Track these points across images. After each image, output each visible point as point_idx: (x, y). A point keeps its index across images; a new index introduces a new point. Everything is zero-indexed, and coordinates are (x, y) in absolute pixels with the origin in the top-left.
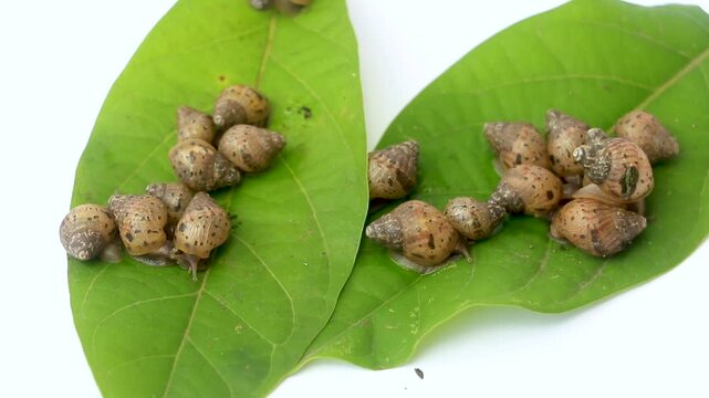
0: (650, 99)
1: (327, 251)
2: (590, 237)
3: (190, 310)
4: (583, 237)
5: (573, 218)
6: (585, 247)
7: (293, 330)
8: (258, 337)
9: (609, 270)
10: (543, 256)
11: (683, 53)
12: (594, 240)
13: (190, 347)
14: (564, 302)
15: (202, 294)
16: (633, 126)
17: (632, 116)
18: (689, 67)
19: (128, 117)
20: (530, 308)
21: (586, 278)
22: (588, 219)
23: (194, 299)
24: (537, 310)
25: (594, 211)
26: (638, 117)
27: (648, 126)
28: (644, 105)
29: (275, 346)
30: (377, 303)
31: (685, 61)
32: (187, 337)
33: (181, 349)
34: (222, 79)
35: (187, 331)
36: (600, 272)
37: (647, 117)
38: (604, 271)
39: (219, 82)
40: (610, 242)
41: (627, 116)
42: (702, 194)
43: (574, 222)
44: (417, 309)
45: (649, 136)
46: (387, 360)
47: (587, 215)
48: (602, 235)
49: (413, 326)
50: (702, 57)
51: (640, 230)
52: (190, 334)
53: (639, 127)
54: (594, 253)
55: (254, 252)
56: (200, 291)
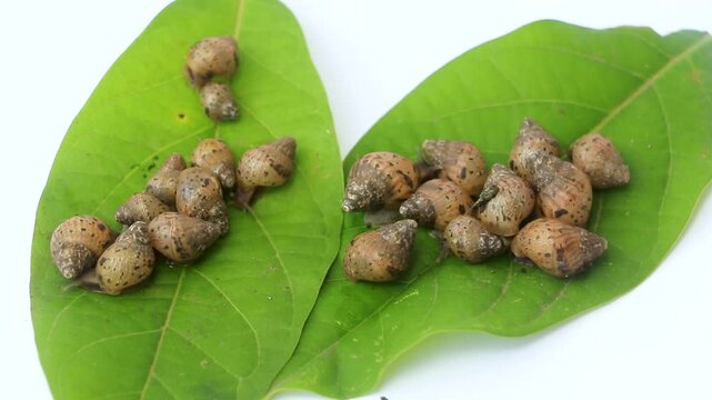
0: (606, 121)
1: (290, 285)
2: (556, 256)
3: (155, 347)
4: (548, 255)
5: (538, 238)
6: (549, 266)
7: (259, 363)
8: (224, 371)
9: (571, 292)
10: (505, 280)
11: (636, 74)
12: (560, 258)
13: (155, 382)
14: (527, 326)
15: (167, 329)
16: (587, 150)
17: (589, 137)
18: (643, 88)
19: (88, 155)
20: (493, 333)
21: (549, 300)
22: (554, 238)
23: (159, 335)
24: (500, 334)
25: (560, 231)
26: (594, 140)
27: (602, 151)
28: (599, 127)
29: (240, 379)
30: (341, 334)
31: (638, 82)
32: (152, 374)
33: (146, 386)
34: (182, 116)
35: (153, 368)
36: (562, 293)
37: (603, 142)
38: (565, 293)
39: (178, 119)
40: (574, 261)
41: (585, 138)
42: (660, 213)
43: (540, 241)
44: (381, 338)
45: (602, 162)
46: (353, 389)
47: (552, 234)
48: (567, 255)
49: (377, 354)
50: (656, 77)
51: (602, 251)
52: (156, 371)
53: (593, 151)
54: (557, 273)
55: (218, 288)
56: (164, 329)
